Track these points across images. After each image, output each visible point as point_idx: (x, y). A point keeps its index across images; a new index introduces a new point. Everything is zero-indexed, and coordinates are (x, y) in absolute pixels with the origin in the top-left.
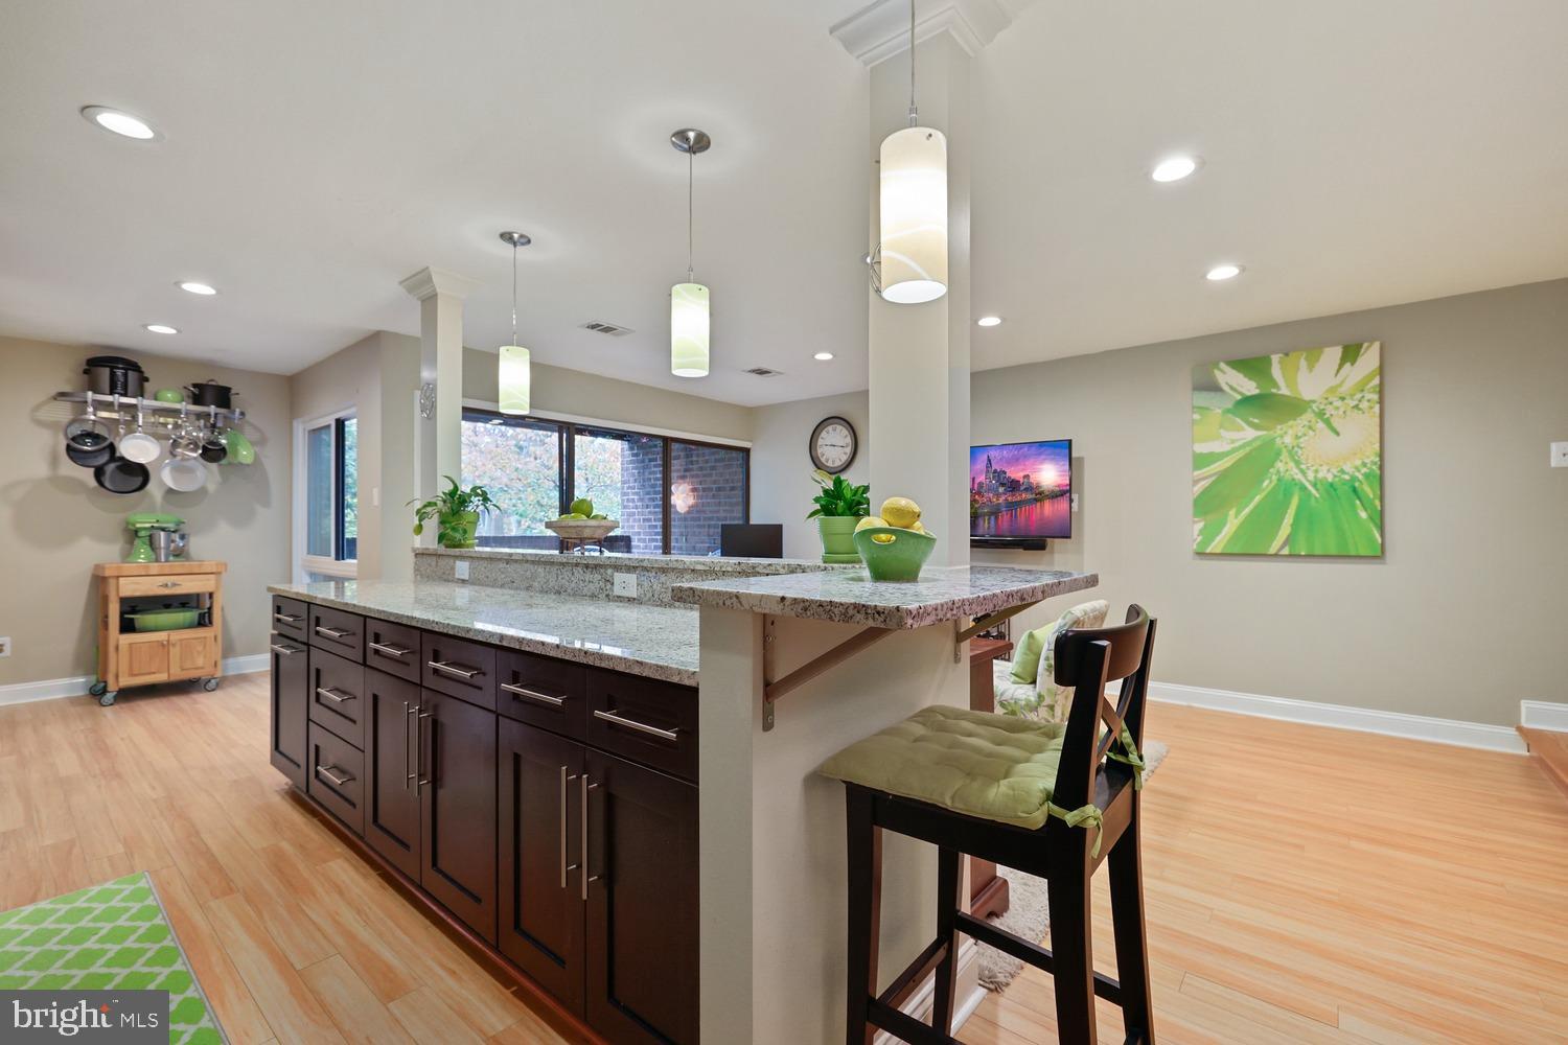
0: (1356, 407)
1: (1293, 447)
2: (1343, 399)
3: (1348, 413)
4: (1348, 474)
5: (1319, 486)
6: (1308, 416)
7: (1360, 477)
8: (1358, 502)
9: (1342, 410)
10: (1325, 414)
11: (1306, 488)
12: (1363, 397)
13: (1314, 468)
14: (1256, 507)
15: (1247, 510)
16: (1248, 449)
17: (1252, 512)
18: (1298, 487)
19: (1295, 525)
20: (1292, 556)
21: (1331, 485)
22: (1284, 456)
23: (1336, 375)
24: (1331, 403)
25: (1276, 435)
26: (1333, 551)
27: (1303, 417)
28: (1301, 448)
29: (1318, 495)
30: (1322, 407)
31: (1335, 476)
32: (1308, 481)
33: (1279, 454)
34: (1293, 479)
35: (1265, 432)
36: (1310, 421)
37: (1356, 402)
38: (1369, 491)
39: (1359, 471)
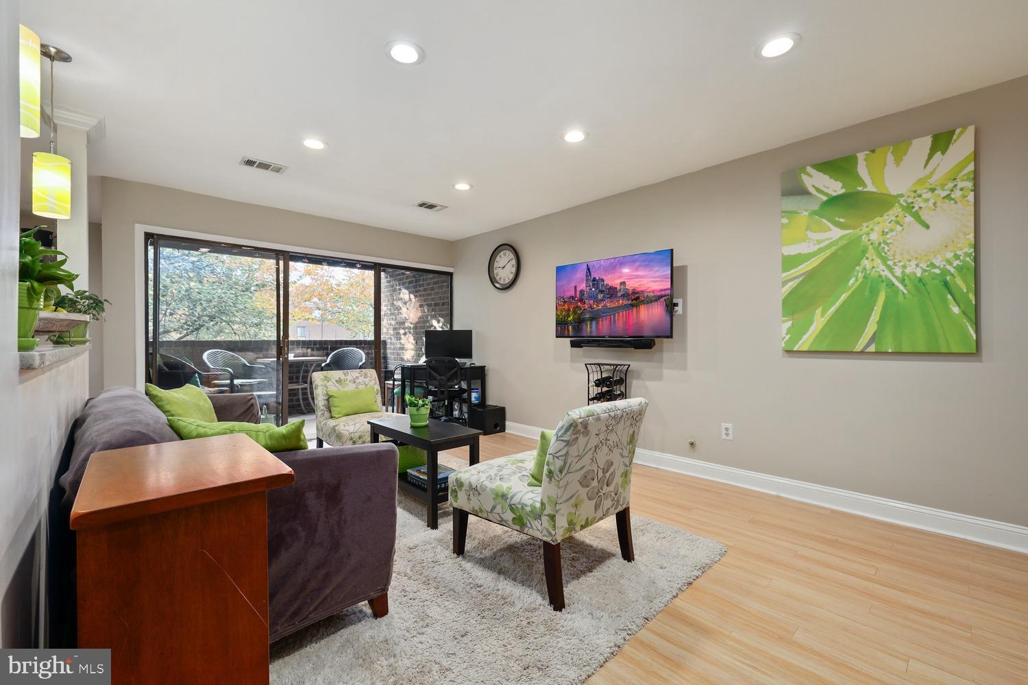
0: (948, 197)
1: (880, 244)
2: (933, 190)
3: (939, 204)
4: (939, 268)
5: (907, 282)
6: (896, 210)
7: (952, 270)
8: (949, 297)
9: (932, 201)
10: (913, 207)
11: (893, 285)
12: (956, 186)
13: (902, 264)
14: (842, 305)
15: (833, 309)
16: (834, 249)
17: (837, 311)
18: (884, 284)
19: (881, 322)
20: (880, 354)
21: (920, 280)
22: (871, 253)
23: (925, 167)
24: (920, 196)
25: (862, 232)
26: (923, 349)
27: (891, 212)
28: (888, 244)
29: (906, 292)
30: (910, 201)
31: (924, 271)
32: (896, 277)
33: (864, 251)
34: (880, 276)
35: (851, 231)
36: (897, 216)
37: (949, 192)
38: (962, 284)
39: (951, 264)
